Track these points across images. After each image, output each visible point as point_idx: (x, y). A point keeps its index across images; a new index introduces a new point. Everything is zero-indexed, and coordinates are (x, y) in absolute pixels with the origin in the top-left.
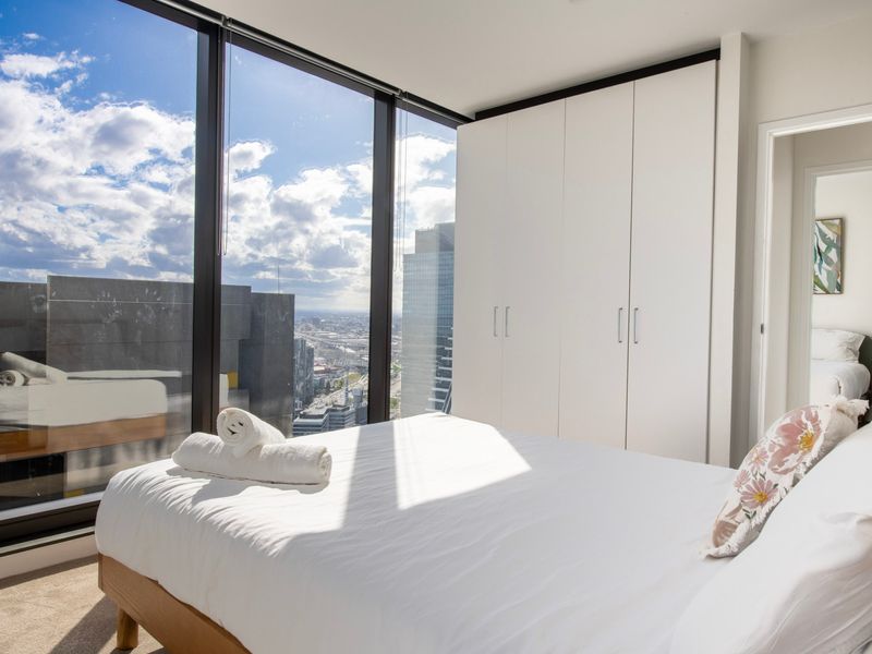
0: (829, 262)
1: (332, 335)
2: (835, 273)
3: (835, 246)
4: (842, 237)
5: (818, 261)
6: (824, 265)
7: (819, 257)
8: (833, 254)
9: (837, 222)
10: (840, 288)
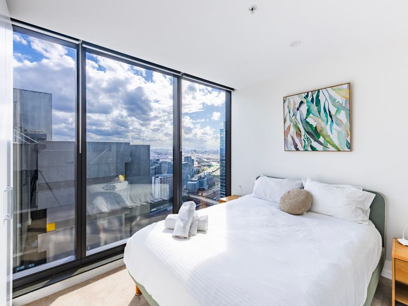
0: (339, 123)
1: (200, 155)
2: (344, 132)
3: (344, 109)
4: (350, 100)
5: (329, 123)
6: (335, 125)
7: (330, 119)
8: (343, 116)
9: (346, 86)
10: (350, 146)
